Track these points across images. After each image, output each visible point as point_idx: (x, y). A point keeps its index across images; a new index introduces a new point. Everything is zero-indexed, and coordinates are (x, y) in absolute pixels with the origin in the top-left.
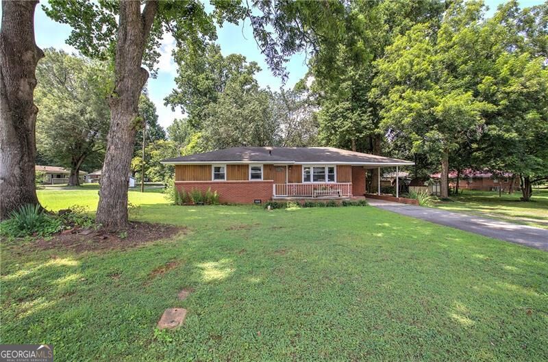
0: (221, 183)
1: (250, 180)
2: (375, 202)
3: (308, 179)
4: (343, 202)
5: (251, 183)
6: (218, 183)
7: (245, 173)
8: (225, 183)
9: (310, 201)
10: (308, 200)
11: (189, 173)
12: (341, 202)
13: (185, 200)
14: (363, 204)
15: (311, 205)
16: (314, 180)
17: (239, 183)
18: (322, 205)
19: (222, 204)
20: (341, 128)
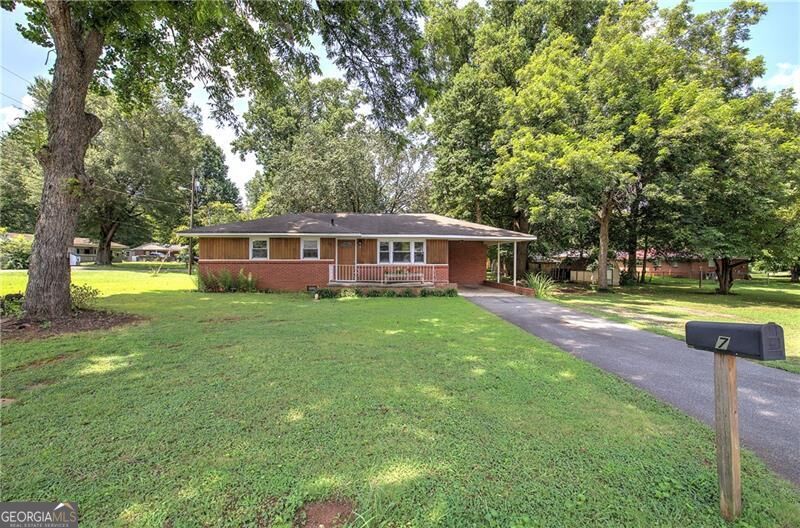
0: (262, 263)
1: (302, 259)
2: (485, 292)
3: (385, 257)
4: (422, 292)
5: (304, 263)
6: (257, 263)
7: (295, 250)
8: (266, 263)
9: (375, 289)
10: (373, 286)
11: (217, 248)
12: (419, 291)
13: (210, 286)
14: (451, 293)
15: (375, 294)
16: (395, 260)
17: (286, 263)
18: (392, 295)
19: (261, 292)
20: (454, 186)
